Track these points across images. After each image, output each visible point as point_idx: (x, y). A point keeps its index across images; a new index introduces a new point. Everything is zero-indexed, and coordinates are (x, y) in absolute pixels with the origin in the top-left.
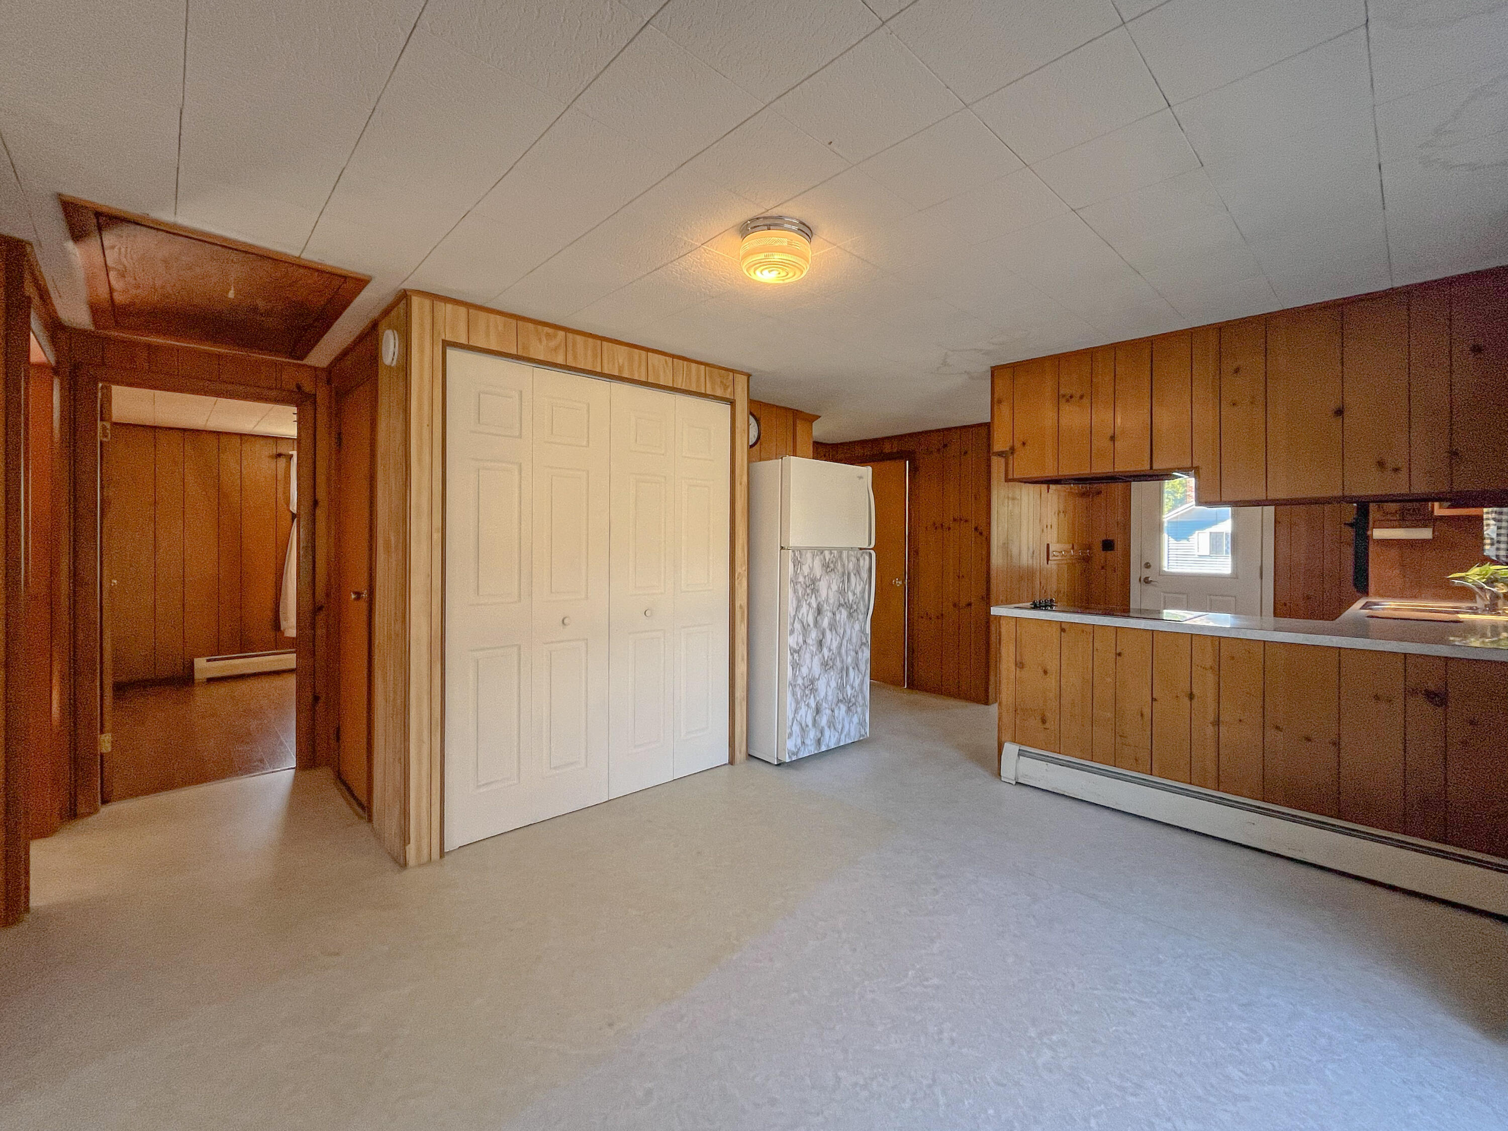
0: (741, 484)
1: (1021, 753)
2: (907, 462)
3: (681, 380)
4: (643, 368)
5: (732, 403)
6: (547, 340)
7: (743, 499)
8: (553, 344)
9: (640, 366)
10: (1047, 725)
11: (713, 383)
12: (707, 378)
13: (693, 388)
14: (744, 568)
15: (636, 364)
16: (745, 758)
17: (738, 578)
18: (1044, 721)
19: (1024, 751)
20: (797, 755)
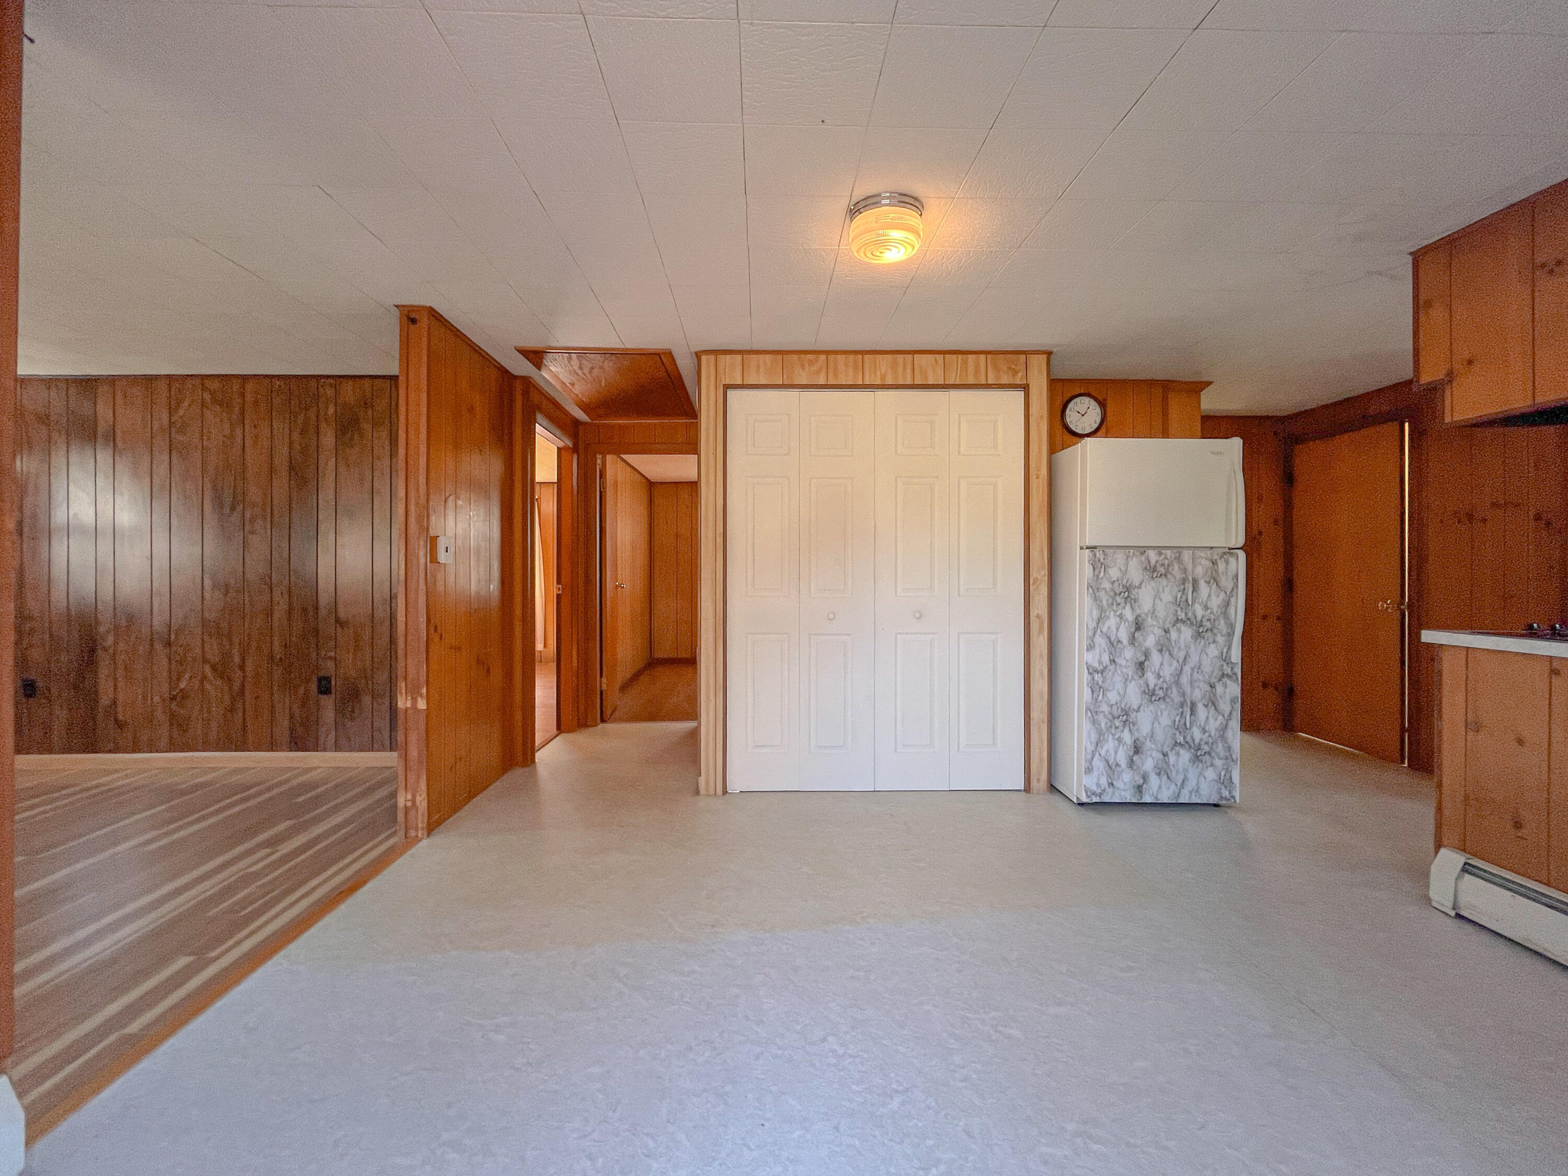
0: (1038, 478)
1: (1467, 869)
2: (1407, 425)
3: (954, 375)
4: (909, 371)
5: (1025, 388)
6: (809, 365)
7: (1041, 492)
8: (815, 368)
9: (905, 368)
10: (1523, 832)
11: (997, 369)
12: (989, 367)
13: (971, 380)
14: (1043, 573)
15: (900, 369)
16: (1046, 790)
17: (1034, 584)
18: (1518, 825)
19: (1473, 866)
20: (1100, 797)
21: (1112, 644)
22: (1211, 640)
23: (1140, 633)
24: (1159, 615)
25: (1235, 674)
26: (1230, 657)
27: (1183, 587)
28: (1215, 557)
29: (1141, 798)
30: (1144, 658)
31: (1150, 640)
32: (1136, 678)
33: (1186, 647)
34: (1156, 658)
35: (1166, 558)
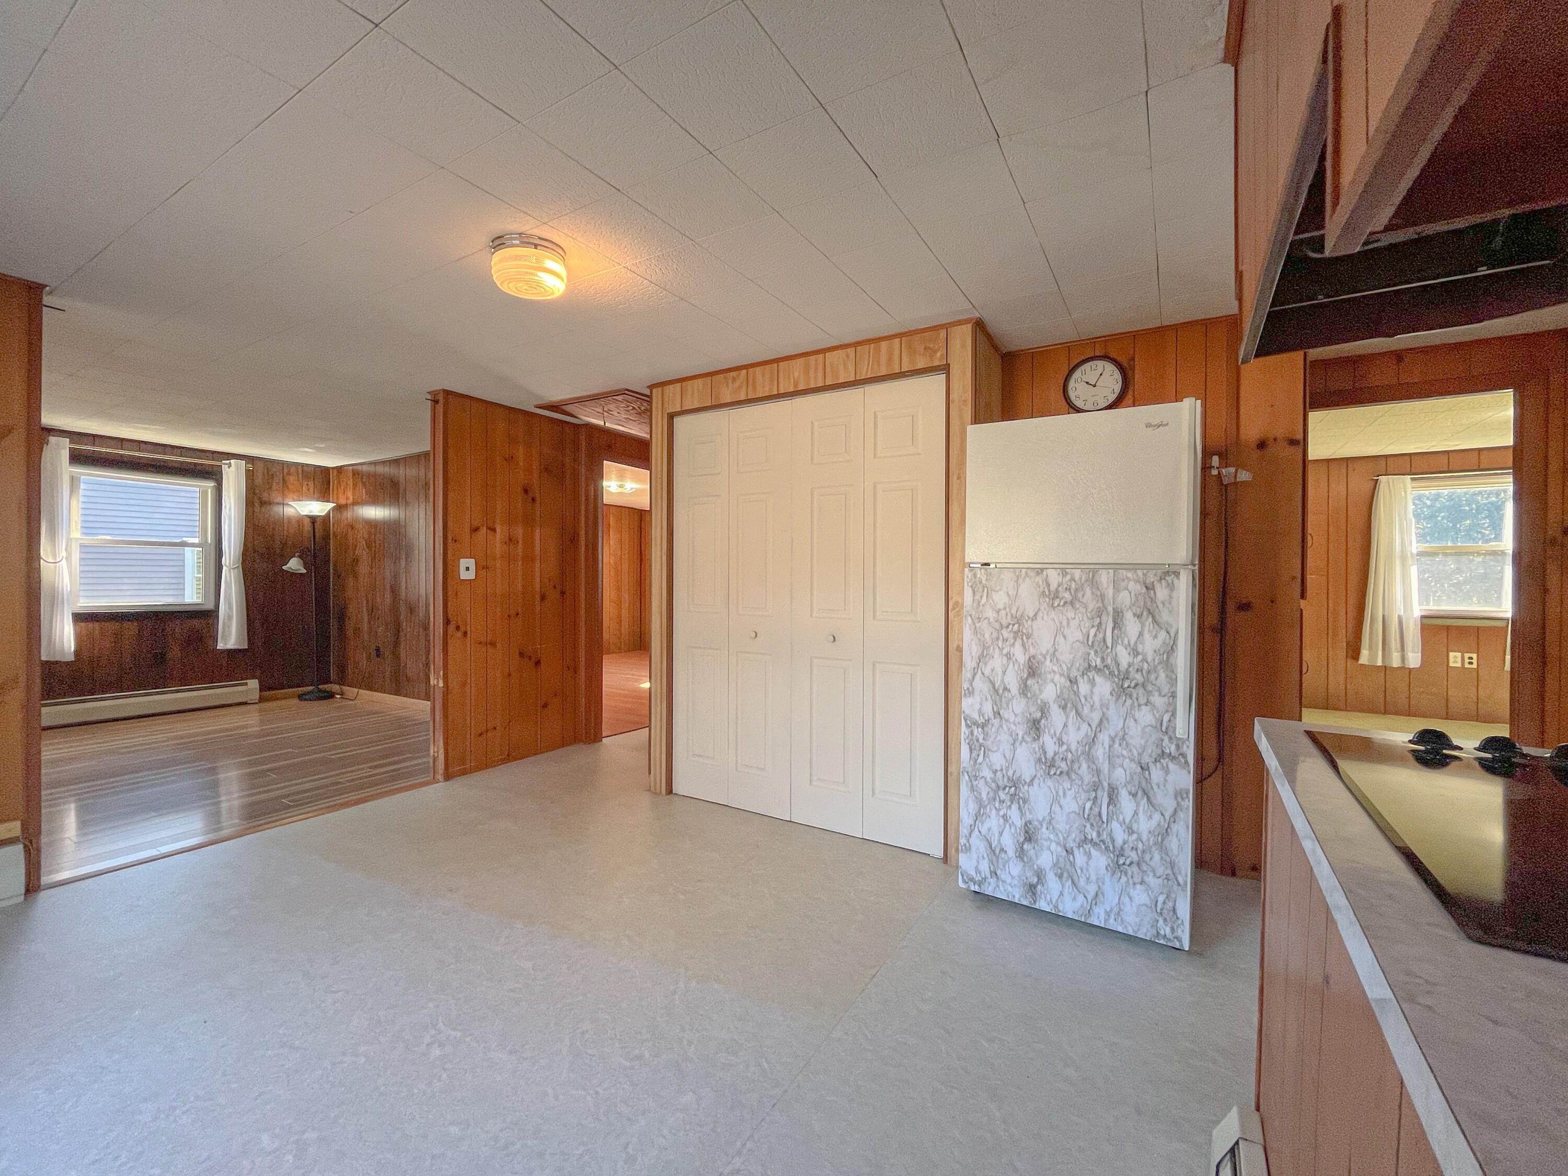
4: (820, 372)
5: (946, 371)
9: (816, 369)
11: (912, 352)
12: (904, 352)
13: (883, 371)
15: (812, 371)
20: (980, 886)
21: (996, 691)
22: (1143, 700)
23: (1034, 681)
24: (1061, 658)
25: (1183, 755)
26: (1174, 731)
27: (1098, 620)
28: (1151, 578)
29: (1035, 902)
30: (1040, 714)
31: (1049, 693)
32: (1028, 739)
33: (1102, 706)
34: (1057, 716)
35: (1072, 579)
